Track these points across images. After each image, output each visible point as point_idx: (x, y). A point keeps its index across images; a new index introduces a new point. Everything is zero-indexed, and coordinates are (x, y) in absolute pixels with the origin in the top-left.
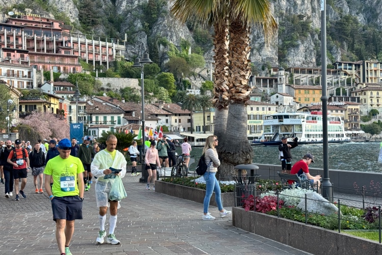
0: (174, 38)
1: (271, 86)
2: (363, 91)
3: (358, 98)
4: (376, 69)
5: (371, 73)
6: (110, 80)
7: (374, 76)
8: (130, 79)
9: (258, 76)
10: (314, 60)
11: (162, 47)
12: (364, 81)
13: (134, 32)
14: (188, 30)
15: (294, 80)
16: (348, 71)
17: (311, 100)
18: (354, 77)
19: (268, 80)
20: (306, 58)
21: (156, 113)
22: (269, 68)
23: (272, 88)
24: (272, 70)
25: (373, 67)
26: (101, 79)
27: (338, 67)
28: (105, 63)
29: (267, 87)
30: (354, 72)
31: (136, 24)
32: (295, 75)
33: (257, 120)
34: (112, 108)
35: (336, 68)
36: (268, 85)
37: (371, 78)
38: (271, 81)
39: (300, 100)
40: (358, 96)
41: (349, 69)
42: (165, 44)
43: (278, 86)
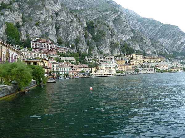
2: (133, 61)
3: (132, 63)
6: (66, 58)
7: (135, 57)
8: (72, 57)
10: (120, 53)
11: (80, 49)
14: (87, 45)
16: (128, 56)
17: (121, 63)
20: (118, 53)
22: (109, 55)
25: (134, 55)
26: (63, 58)
27: (126, 55)
30: (130, 57)
31: (73, 43)
32: (116, 57)
33: (111, 69)
34: (67, 65)
36: (109, 60)
43: (112, 60)
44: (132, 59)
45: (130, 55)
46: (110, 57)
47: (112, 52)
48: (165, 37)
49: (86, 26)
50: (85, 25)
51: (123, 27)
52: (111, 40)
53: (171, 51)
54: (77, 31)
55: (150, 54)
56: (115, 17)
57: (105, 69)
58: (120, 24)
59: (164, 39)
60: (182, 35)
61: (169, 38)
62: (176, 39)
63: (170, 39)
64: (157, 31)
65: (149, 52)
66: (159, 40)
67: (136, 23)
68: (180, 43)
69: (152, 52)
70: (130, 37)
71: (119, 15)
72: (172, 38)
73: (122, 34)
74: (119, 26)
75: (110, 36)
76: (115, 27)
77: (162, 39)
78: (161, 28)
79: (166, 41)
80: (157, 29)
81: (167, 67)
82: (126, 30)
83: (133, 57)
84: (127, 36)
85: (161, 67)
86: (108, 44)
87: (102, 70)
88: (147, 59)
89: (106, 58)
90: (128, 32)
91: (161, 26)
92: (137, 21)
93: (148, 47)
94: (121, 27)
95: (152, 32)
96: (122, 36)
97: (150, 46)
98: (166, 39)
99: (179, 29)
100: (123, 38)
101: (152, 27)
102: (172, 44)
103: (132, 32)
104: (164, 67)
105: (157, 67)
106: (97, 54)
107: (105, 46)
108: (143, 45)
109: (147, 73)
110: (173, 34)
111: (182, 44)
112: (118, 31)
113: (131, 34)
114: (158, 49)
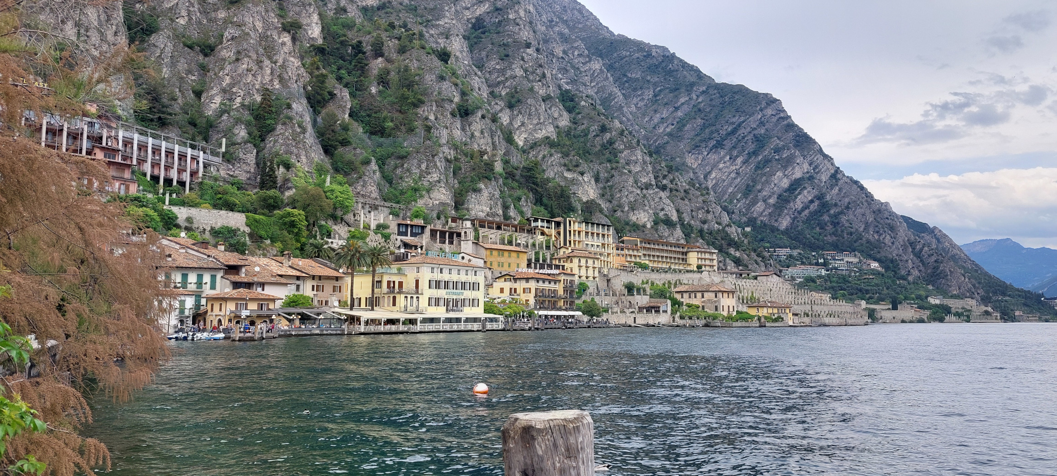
0: (303, 158)
1: (451, 243)
2: (569, 257)
3: (563, 266)
4: (579, 229)
5: (574, 235)
6: (194, 212)
7: (577, 238)
8: (231, 214)
9: (432, 228)
10: (500, 212)
11: (282, 169)
12: (565, 244)
13: (234, 144)
14: (322, 151)
15: (480, 236)
16: (546, 230)
17: (506, 265)
18: (553, 239)
19: (447, 234)
20: (491, 209)
21: (280, 273)
22: (445, 217)
23: (452, 246)
24: (451, 219)
25: (576, 227)
26: (175, 209)
27: (533, 224)
28: (182, 184)
29: (444, 243)
30: (553, 232)
31: (236, 132)
32: (482, 231)
33: (457, 291)
34: (199, 259)
35: (530, 225)
36: (447, 241)
37: (575, 241)
38: (451, 235)
39: (491, 264)
40: (562, 264)
41: (547, 227)
42: (288, 167)
43: (462, 242)
44: (562, 245)
45: (553, 223)
46: (450, 228)
47: (459, 199)
48: (719, 145)
49: (320, 41)
50: (315, 31)
51: (519, 72)
52: (458, 133)
53: (744, 219)
54: (267, 62)
55: (644, 226)
56: (478, 13)
57: (428, 293)
58: (504, 56)
59: (713, 157)
60: (796, 146)
61: (735, 153)
62: (767, 161)
63: (739, 160)
64: (680, 114)
65: (643, 217)
66: (691, 161)
67: (582, 60)
68: (785, 183)
69: (656, 214)
70: (551, 129)
72: (750, 155)
73: (511, 106)
74: (498, 64)
75: (453, 114)
76: (478, 67)
77: (706, 153)
78: (700, 100)
79: (721, 166)
80: (683, 104)
81: (731, 295)
82: (531, 89)
83: (570, 238)
84: (537, 124)
85: (703, 297)
86: (441, 155)
87: (412, 297)
88: (638, 250)
89: (431, 230)
90: (544, 100)
91: (703, 92)
92: (586, 52)
93: (639, 192)
94: (509, 73)
95: (658, 115)
96: (512, 119)
97: (648, 186)
98: (724, 156)
99: (782, 115)
100: (517, 132)
101: (660, 91)
102: (748, 186)
103: (561, 107)
104: (716, 297)
105: (686, 295)
106: (377, 203)
107: (424, 166)
108: (613, 176)
109: (635, 322)
110: (754, 135)
111: (795, 186)
112: (492, 93)
113: (556, 115)
114: (686, 202)
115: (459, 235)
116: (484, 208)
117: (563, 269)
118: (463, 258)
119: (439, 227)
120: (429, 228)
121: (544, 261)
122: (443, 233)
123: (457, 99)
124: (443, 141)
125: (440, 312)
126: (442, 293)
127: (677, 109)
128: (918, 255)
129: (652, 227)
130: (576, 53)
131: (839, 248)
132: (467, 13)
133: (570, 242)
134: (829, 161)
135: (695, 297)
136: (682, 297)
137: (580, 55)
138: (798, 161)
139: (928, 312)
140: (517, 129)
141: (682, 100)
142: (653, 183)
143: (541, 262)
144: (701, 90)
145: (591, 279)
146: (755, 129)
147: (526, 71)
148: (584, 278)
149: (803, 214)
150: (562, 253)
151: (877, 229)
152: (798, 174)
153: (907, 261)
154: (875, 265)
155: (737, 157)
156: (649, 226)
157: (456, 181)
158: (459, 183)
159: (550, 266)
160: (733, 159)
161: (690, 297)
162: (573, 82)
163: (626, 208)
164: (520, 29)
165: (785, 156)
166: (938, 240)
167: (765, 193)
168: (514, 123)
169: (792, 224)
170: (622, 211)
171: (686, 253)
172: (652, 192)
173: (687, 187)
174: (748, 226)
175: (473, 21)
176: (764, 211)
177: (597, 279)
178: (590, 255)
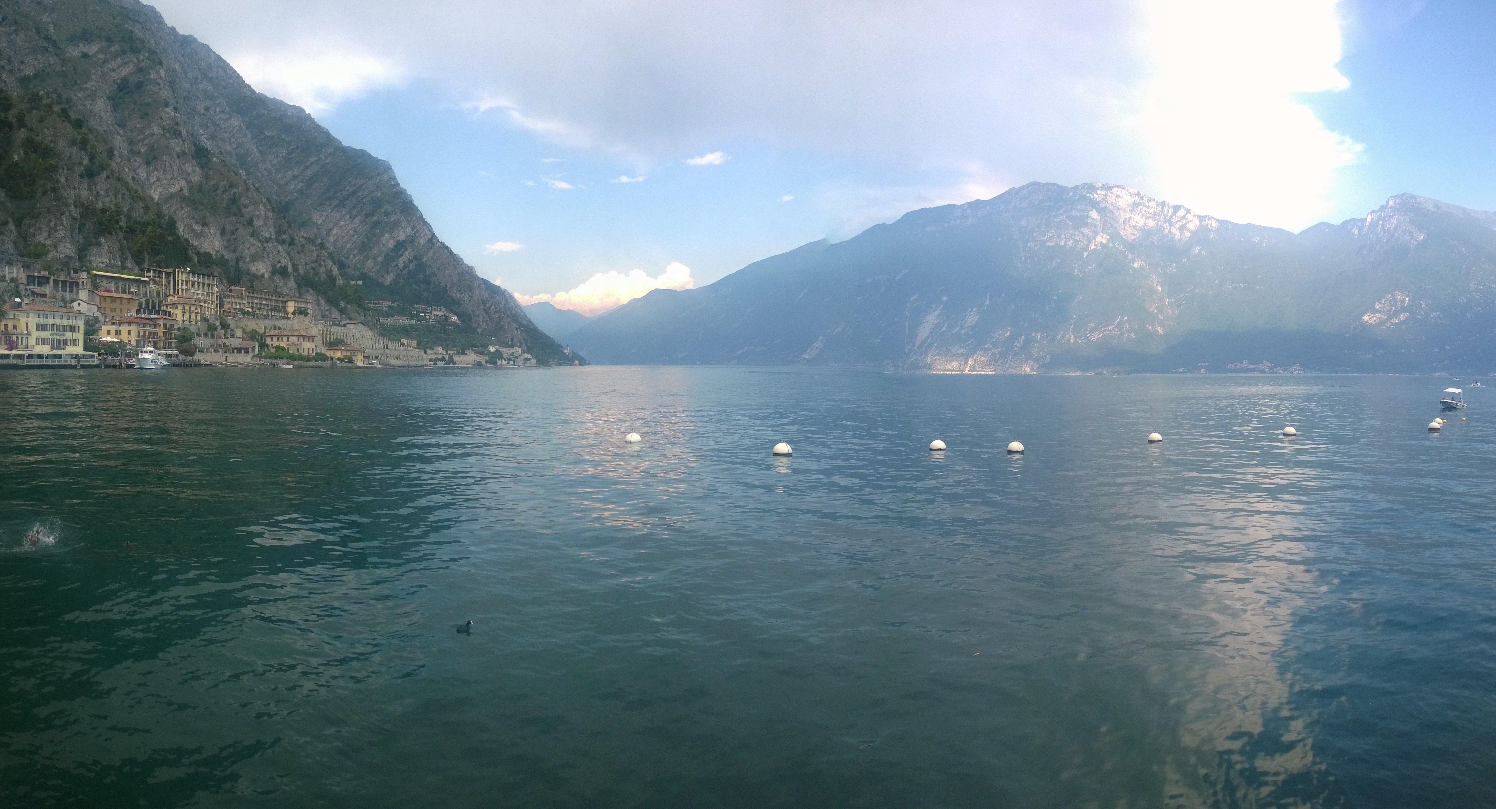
1: (71, 291)
2: (174, 304)
3: (169, 312)
4: (187, 280)
5: (182, 284)
7: (184, 288)
9: (55, 277)
10: (119, 263)
12: (174, 292)
15: (97, 285)
16: (158, 280)
17: (118, 311)
18: (164, 287)
19: (68, 284)
22: (68, 269)
23: (72, 294)
24: (72, 271)
25: (184, 277)
29: (65, 291)
30: (164, 282)
33: (61, 333)
36: (68, 290)
37: (182, 290)
38: (71, 285)
39: (104, 310)
40: (169, 310)
41: (159, 278)
43: (80, 291)
44: (171, 293)
45: (164, 273)
46: (72, 279)
47: (82, 253)
48: (341, 204)
51: (156, 130)
52: (84, 193)
53: (358, 273)
55: (263, 276)
56: (123, 73)
57: (35, 334)
58: (145, 116)
59: (335, 214)
60: (402, 212)
61: (354, 213)
62: (378, 223)
63: (357, 219)
64: (309, 172)
65: (261, 268)
66: (317, 217)
67: (223, 116)
68: (391, 244)
69: (274, 266)
70: (183, 183)
71: (142, 64)
72: (367, 215)
73: (148, 163)
74: (138, 122)
75: (81, 176)
76: (119, 126)
77: (329, 211)
78: (327, 161)
79: (342, 223)
80: (313, 163)
81: (311, 340)
82: (167, 147)
83: (178, 287)
84: (172, 179)
85: (288, 341)
86: (67, 214)
87: (22, 338)
88: (242, 298)
89: (55, 281)
90: (178, 157)
91: (331, 154)
92: (227, 109)
93: (259, 245)
94: (147, 132)
95: (290, 173)
96: (148, 175)
97: (268, 240)
98: (345, 215)
99: (393, 183)
100: (153, 187)
101: (293, 149)
102: (363, 243)
103: (195, 163)
104: (298, 340)
105: (275, 339)
106: (12, 258)
107: (52, 224)
108: (237, 229)
109: (226, 360)
110: (372, 198)
111: (400, 246)
112: (131, 150)
113: (189, 171)
114: (302, 255)
115: (77, 284)
116: (104, 260)
117: (169, 316)
118: (79, 304)
119: (62, 278)
120: (52, 278)
121: (154, 307)
122: (64, 283)
123: (86, 162)
124: (71, 201)
125: (46, 350)
126: (47, 334)
127: (307, 167)
128: (487, 312)
129: (269, 277)
130: (218, 110)
131: (429, 303)
132: (113, 74)
133: (178, 290)
134: (427, 227)
135: (282, 341)
136: (272, 340)
137: (221, 112)
138: (403, 225)
139: (487, 358)
140: (153, 184)
141: (312, 160)
142: (273, 237)
143: (150, 308)
144: (329, 151)
145: (193, 323)
146: (373, 192)
147: (164, 129)
148: (187, 322)
149: (404, 272)
150: (169, 300)
151: (459, 289)
152: (402, 237)
153: (479, 316)
154: (454, 318)
155: (356, 216)
156: (266, 276)
157: (81, 236)
158: (84, 238)
159: (157, 313)
160: (352, 218)
161: (278, 340)
162: (212, 138)
163: (248, 260)
164: (160, 89)
165: (392, 220)
166: (506, 300)
167: (375, 252)
168: (151, 178)
169: (395, 280)
170: (244, 262)
171: (285, 302)
172: (270, 245)
173: (304, 242)
174: (360, 280)
175: (119, 81)
176: (373, 267)
177: (199, 324)
178: (194, 303)
